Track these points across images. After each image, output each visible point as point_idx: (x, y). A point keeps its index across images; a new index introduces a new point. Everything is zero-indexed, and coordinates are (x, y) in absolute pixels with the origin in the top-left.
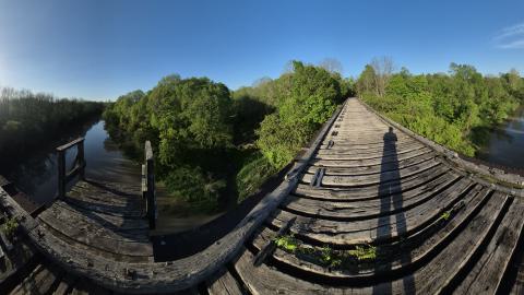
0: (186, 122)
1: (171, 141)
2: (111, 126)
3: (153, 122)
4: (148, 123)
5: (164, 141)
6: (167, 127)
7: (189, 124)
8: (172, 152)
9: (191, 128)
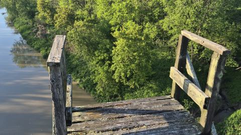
0: (156, 12)
1: (133, 42)
2: (23, 19)
3: (100, 11)
4: (90, 11)
5: (120, 42)
6: (123, 20)
7: (163, 15)
8: (132, 62)
9: (165, 24)
